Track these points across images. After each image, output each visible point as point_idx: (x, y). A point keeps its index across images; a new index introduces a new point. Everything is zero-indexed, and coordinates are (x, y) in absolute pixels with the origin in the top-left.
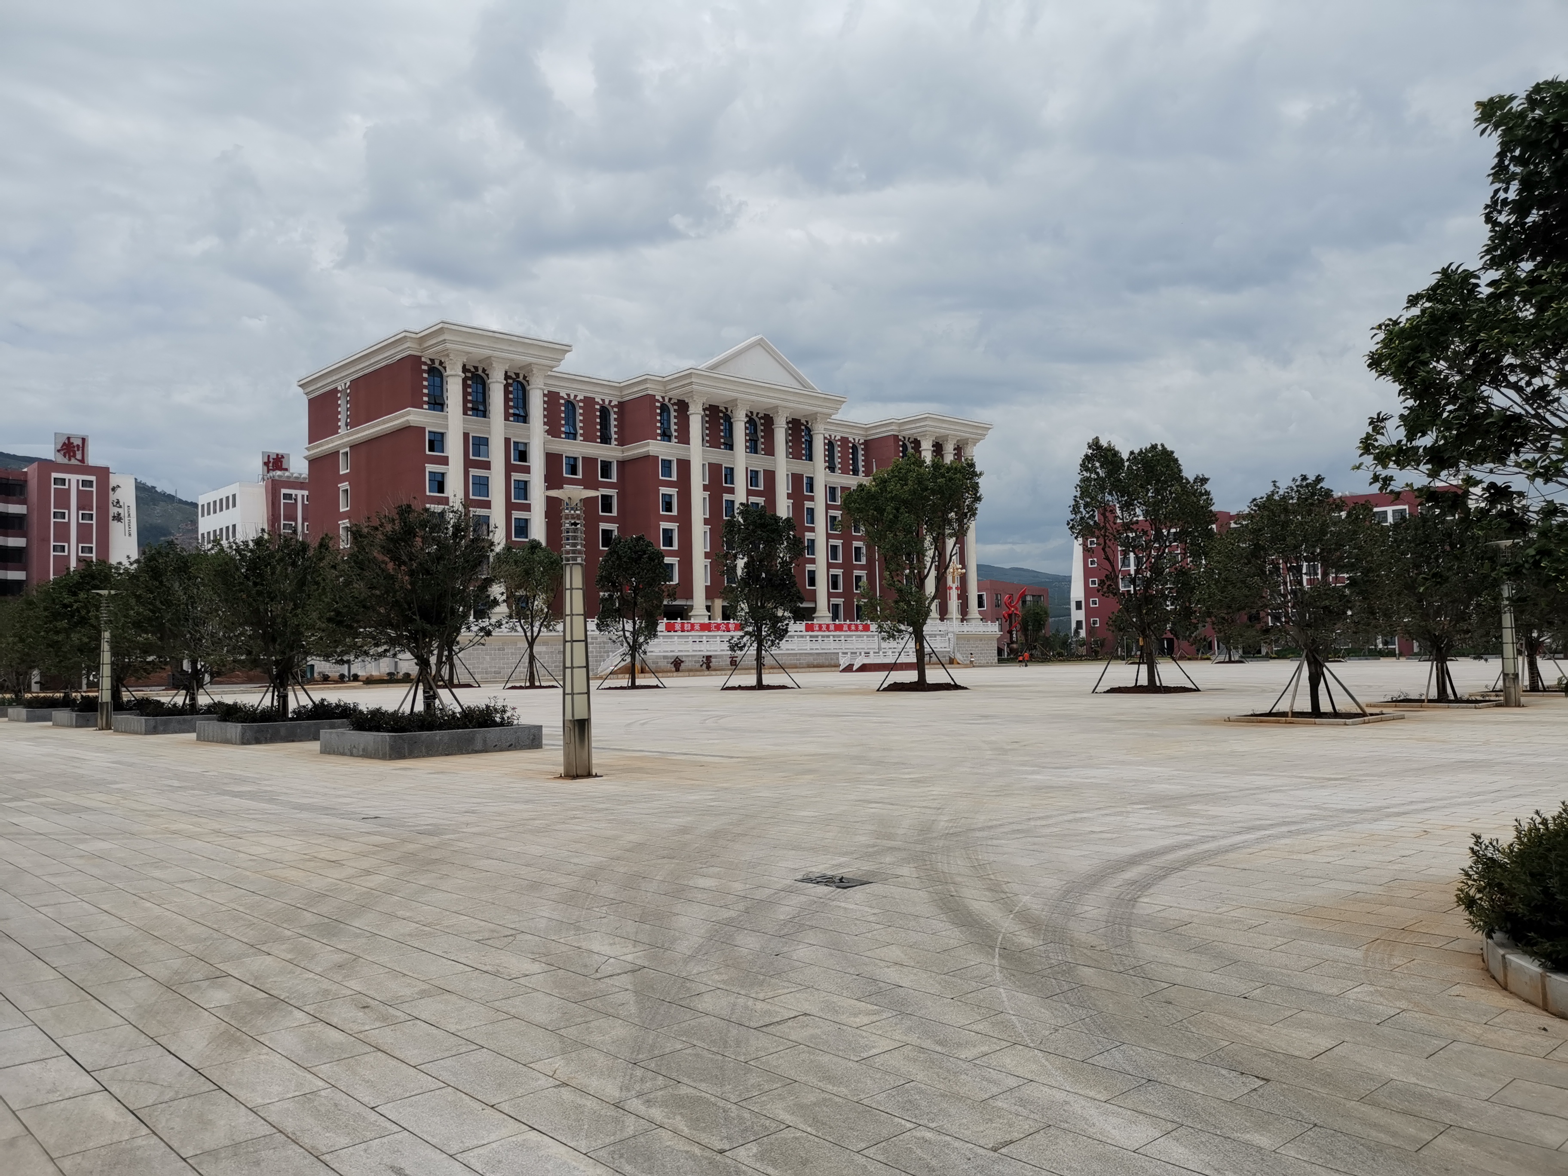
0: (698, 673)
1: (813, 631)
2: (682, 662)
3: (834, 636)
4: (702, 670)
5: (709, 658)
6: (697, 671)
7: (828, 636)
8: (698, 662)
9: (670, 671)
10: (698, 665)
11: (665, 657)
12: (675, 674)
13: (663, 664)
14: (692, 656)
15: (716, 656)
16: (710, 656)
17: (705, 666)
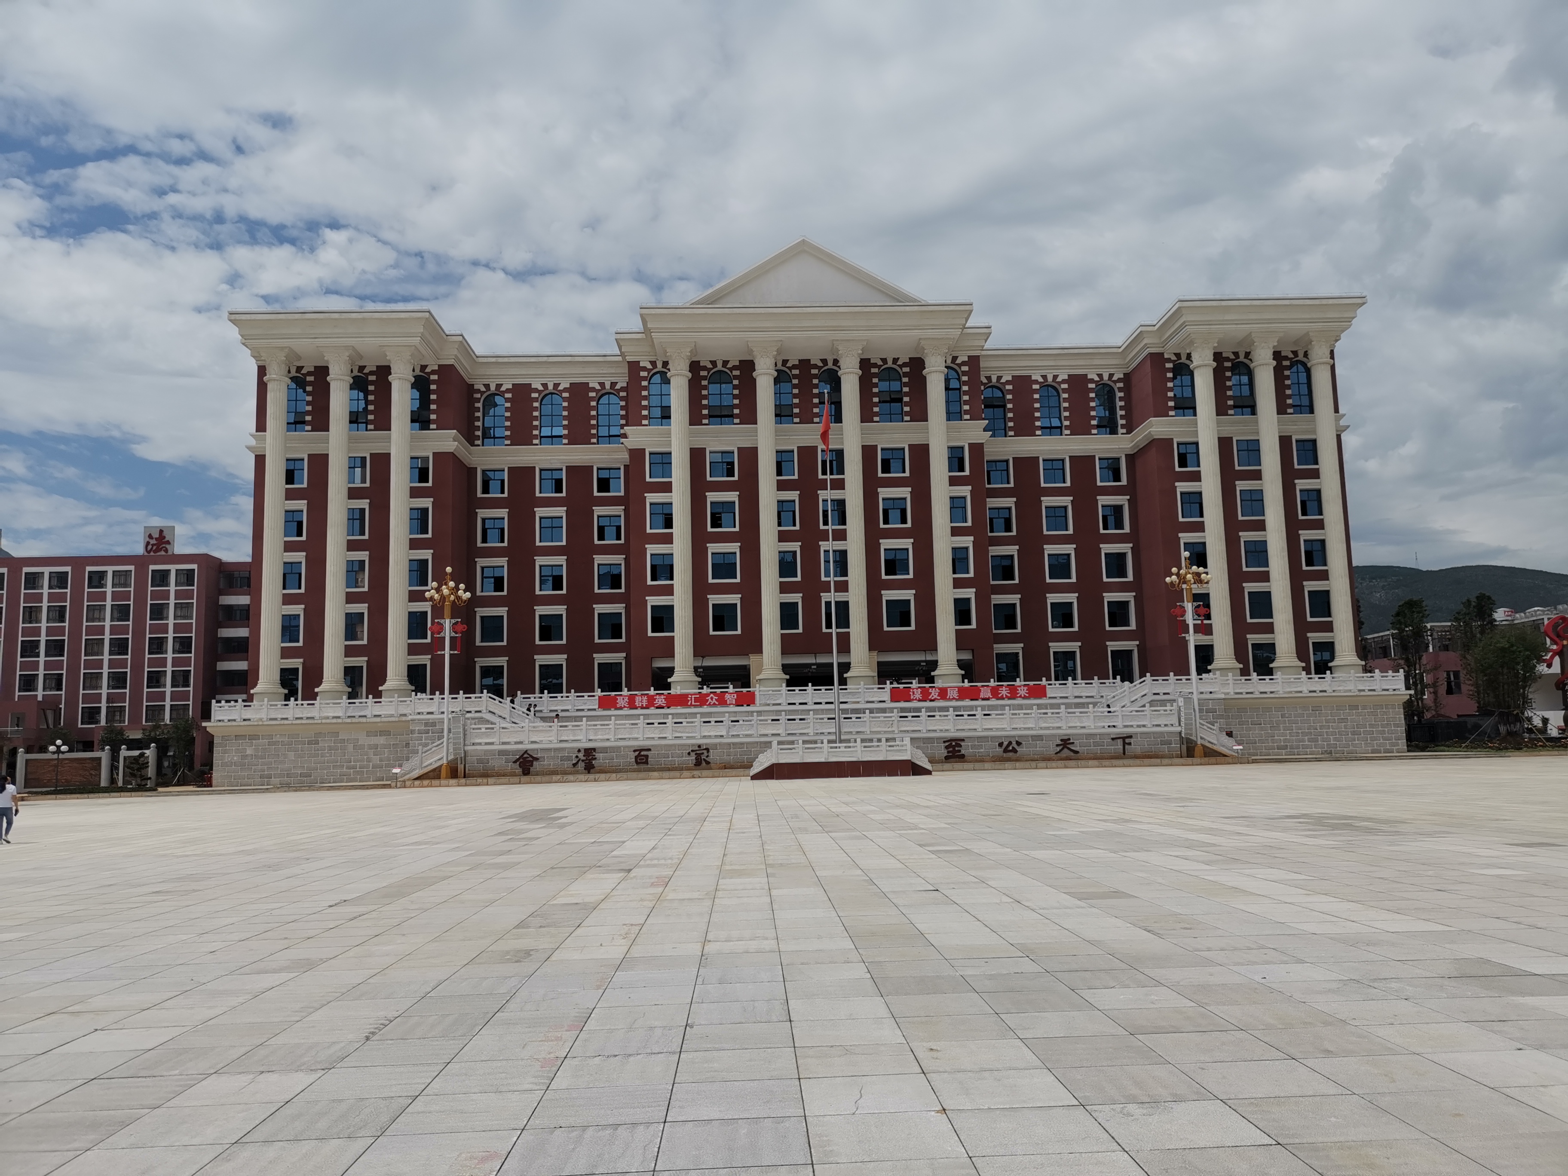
0: (571, 777)
1: (909, 700)
2: (537, 759)
3: (956, 709)
4: (577, 772)
5: (590, 753)
6: (565, 773)
7: (946, 709)
8: (569, 758)
9: (513, 775)
10: (568, 764)
11: (501, 753)
12: (525, 778)
13: (498, 763)
14: (556, 750)
15: (605, 750)
16: (594, 749)
17: (581, 765)
